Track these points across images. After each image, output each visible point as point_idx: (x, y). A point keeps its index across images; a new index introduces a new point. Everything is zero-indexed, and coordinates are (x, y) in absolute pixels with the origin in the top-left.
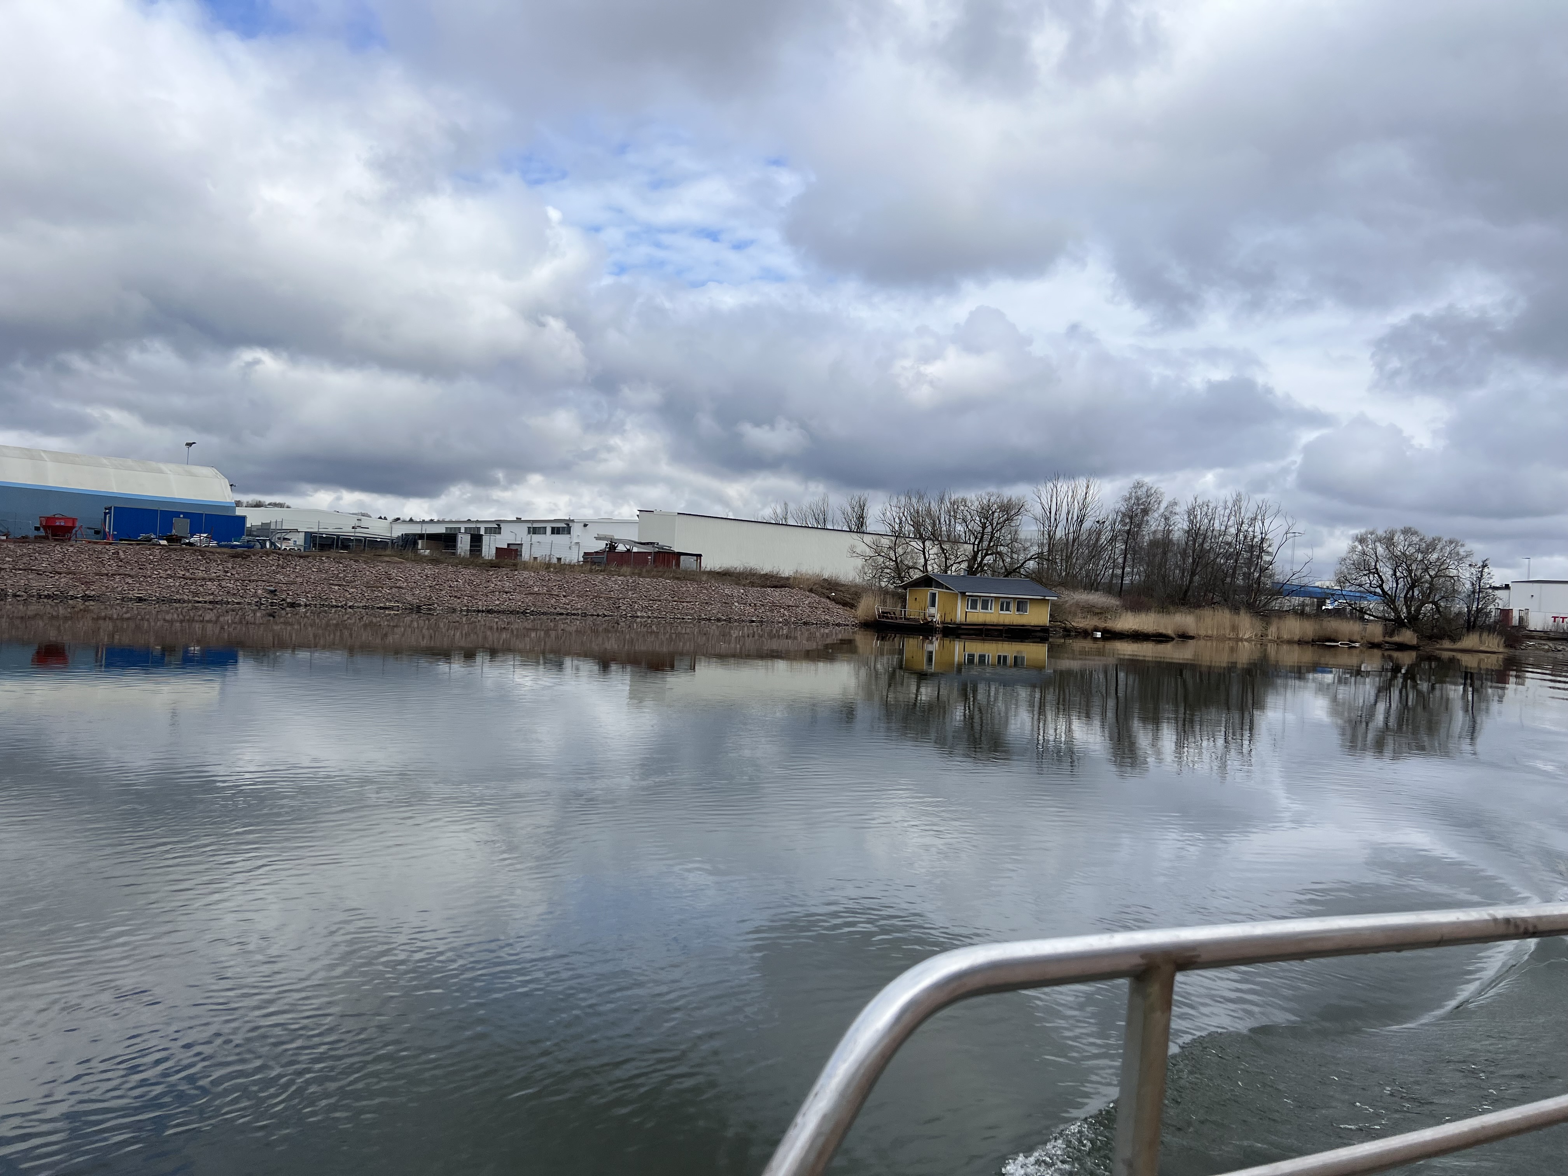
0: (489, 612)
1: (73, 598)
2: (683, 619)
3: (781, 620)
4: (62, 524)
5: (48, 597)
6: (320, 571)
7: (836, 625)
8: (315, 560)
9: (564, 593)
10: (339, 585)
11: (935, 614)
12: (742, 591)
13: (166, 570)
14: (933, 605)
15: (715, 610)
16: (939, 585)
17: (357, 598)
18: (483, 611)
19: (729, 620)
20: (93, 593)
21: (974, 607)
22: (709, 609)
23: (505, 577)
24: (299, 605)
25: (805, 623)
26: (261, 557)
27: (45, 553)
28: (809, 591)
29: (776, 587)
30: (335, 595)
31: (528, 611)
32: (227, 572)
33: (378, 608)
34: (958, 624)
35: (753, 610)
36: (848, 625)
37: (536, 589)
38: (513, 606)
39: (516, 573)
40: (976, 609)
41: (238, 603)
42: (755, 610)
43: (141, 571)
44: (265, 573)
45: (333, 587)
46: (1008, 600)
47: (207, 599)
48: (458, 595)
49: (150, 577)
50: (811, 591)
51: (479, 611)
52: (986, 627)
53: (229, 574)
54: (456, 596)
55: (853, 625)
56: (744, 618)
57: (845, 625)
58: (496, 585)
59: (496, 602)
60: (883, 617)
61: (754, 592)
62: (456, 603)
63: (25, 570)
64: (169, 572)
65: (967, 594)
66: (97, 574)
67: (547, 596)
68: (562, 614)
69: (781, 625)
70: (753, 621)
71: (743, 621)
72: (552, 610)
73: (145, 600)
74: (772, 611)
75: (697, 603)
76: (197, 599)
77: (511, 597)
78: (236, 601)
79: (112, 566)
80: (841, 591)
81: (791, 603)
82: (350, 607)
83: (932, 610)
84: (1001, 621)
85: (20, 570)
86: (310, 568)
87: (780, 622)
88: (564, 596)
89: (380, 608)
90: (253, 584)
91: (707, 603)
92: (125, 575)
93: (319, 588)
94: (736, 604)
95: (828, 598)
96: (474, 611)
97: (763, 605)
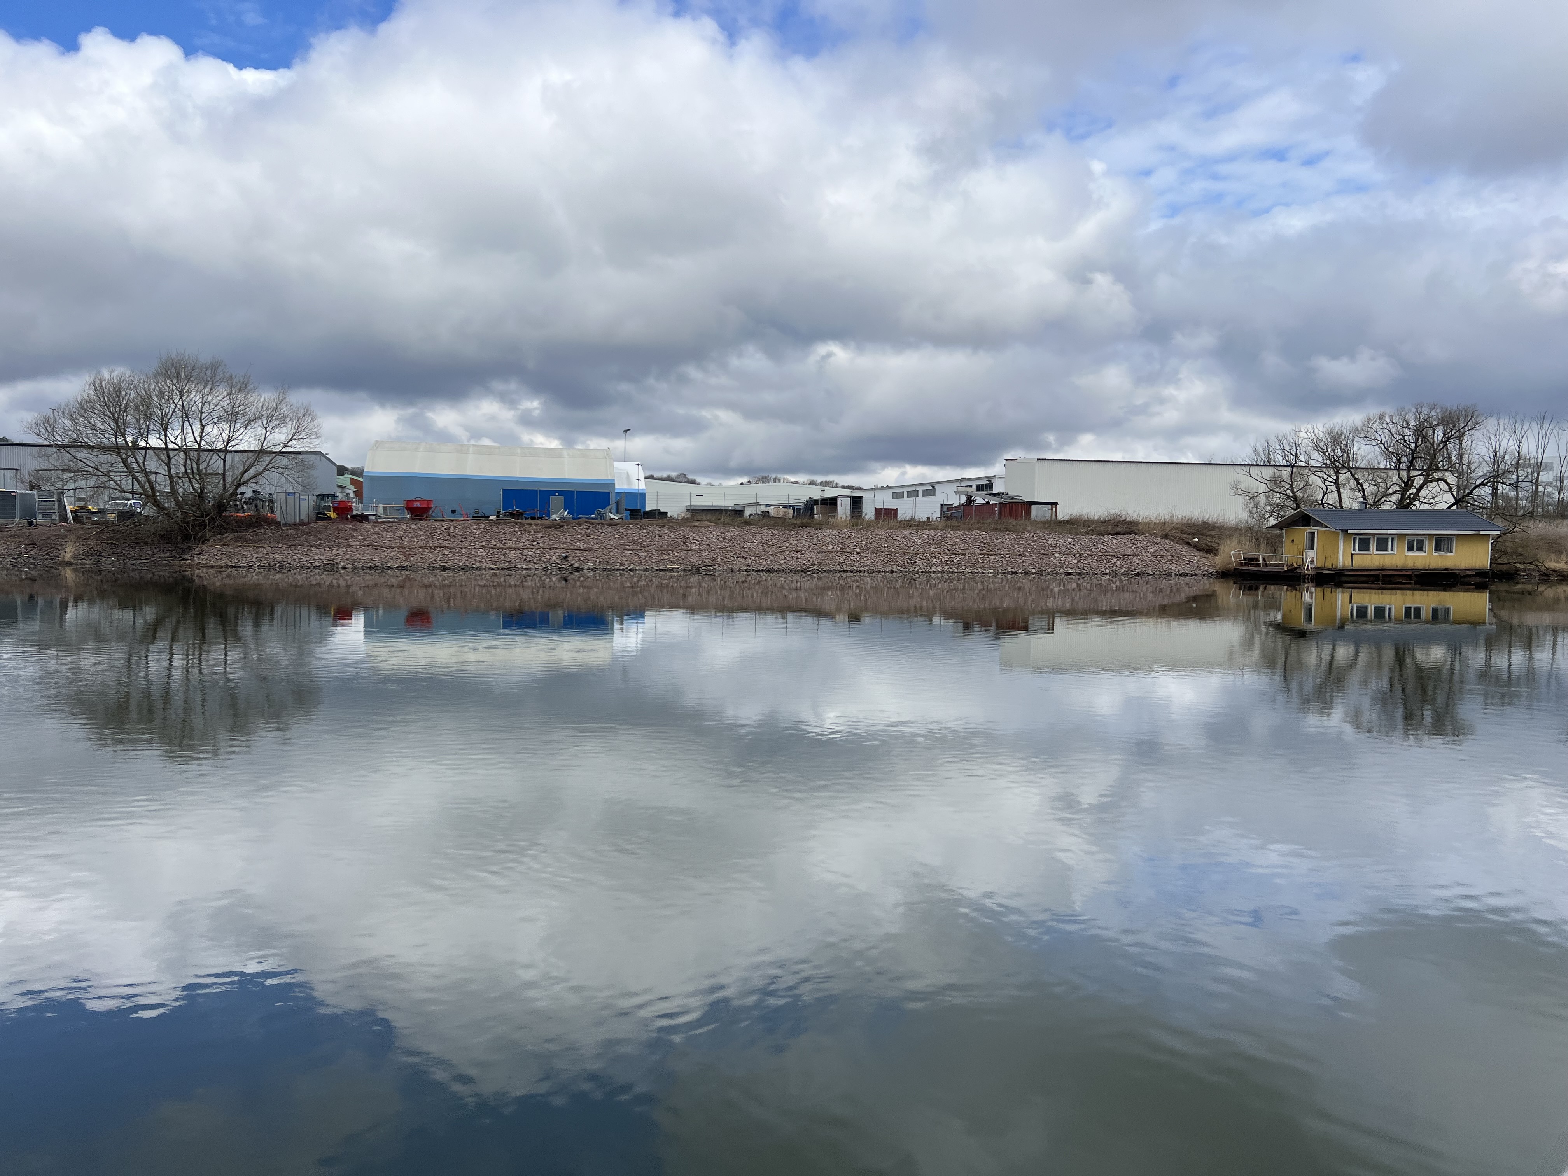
0: (770, 571)
1: (390, 568)
2: (983, 573)
3: (1108, 571)
4: (419, 506)
5: (370, 568)
6: (621, 537)
7: (1181, 575)
8: (622, 527)
9: (858, 550)
10: (632, 550)
11: (1312, 558)
12: (1070, 540)
13: (482, 542)
14: (1312, 548)
15: (1026, 563)
16: (1318, 524)
17: (643, 561)
18: (762, 571)
19: (1041, 573)
20: (407, 564)
21: (1364, 545)
22: (1021, 561)
23: (805, 536)
24: (583, 569)
25: (1138, 574)
26: (573, 527)
27: (391, 531)
28: (1162, 537)
29: (1118, 534)
30: (624, 559)
31: (809, 569)
32: (534, 541)
33: (657, 570)
34: (1340, 570)
35: (1076, 561)
36: (1196, 575)
37: (830, 547)
38: (797, 565)
39: (820, 531)
40: (1368, 550)
41: (526, 569)
42: (1079, 561)
43: (461, 543)
44: (569, 541)
45: (626, 551)
46: (1420, 538)
47: (503, 565)
48: (746, 555)
49: (465, 548)
50: (1166, 536)
51: (758, 571)
52: (1384, 573)
53: (535, 543)
54: (743, 557)
55: (1204, 575)
56: (1059, 570)
57: (1192, 575)
58: (791, 544)
59: (781, 561)
60: (1246, 564)
61: (1085, 540)
62: (740, 564)
63: (368, 546)
64: (484, 544)
65: (1349, 532)
66: (421, 547)
67: (838, 554)
68: (847, 571)
69: (1108, 577)
70: (1070, 574)
71: (1057, 574)
72: (838, 568)
73: (449, 569)
74: (1100, 561)
75: (1008, 556)
76: (493, 566)
77: (799, 556)
78: (525, 567)
79: (439, 539)
80: (1210, 535)
81: (1129, 552)
82: (630, 570)
83: (1311, 554)
84: (1410, 564)
85: (364, 546)
86: (614, 536)
87: (1106, 574)
88: (858, 553)
89: (660, 570)
90: (551, 553)
91: (1020, 555)
92: (445, 547)
93: (611, 553)
94: (1057, 555)
95: (1188, 544)
96: (753, 571)
97: (1091, 555)
